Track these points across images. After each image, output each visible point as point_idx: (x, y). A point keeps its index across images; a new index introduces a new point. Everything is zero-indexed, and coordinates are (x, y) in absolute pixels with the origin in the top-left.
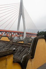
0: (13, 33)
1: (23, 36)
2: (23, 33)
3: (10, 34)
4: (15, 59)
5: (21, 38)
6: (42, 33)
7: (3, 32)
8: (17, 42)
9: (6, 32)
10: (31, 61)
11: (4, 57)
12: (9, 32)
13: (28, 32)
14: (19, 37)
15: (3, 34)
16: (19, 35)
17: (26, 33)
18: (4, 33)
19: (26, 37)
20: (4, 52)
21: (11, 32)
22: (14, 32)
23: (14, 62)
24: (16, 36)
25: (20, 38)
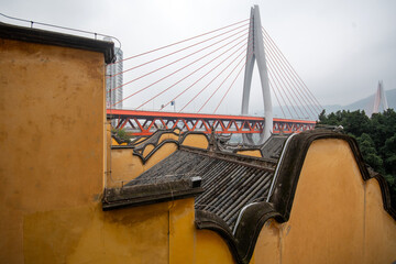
0: (226, 123)
1: (261, 131)
2: (262, 121)
3: (219, 126)
4: (206, 216)
5: (256, 137)
6: (339, 120)
7: (197, 119)
8: (235, 151)
9: (206, 119)
10: (277, 231)
11: (159, 207)
12: (215, 120)
13: (280, 117)
14: (248, 136)
15: (198, 126)
16: (247, 130)
17: (274, 122)
18: (200, 122)
19: (273, 135)
20: (159, 188)
21: (221, 120)
22: (232, 120)
23: (197, 228)
24: (238, 131)
25: (251, 140)
